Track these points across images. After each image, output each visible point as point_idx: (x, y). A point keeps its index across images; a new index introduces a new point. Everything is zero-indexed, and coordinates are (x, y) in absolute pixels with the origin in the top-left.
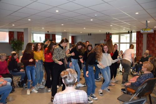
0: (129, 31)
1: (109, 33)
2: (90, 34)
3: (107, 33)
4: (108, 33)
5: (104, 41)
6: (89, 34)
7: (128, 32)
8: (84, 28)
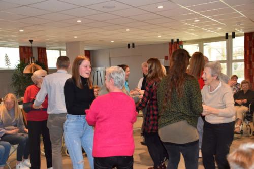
0: (227, 34)
1: (178, 40)
2: (131, 46)
3: (172, 40)
4: (175, 40)
5: (164, 60)
6: (129, 45)
7: (225, 35)
8: (128, 30)
